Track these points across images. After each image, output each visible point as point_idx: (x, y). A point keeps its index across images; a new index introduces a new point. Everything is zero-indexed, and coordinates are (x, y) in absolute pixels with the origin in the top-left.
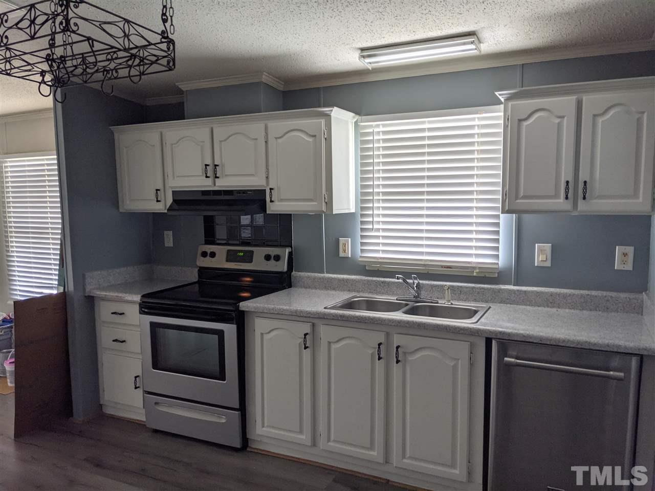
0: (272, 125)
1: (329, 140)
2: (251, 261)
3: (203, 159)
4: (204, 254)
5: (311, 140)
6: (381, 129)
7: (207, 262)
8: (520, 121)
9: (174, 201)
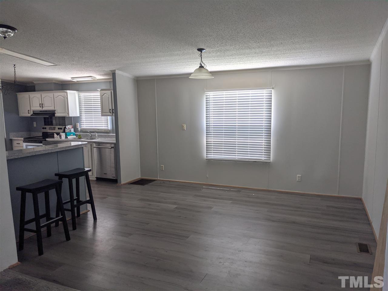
0: (55, 94)
1: (67, 98)
2: (55, 130)
3: (39, 102)
4: (43, 128)
5: (63, 98)
6: (83, 95)
7: (44, 131)
8: (102, 96)
9: (33, 113)
